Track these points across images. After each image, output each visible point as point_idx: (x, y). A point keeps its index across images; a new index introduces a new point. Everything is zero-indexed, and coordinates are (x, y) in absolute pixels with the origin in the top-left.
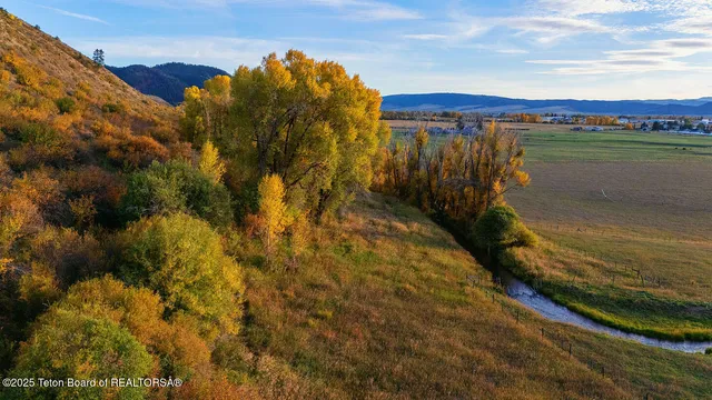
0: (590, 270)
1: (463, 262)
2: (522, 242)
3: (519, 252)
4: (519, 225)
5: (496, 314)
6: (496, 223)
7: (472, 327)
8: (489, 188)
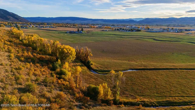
0: (99, 67)
1: (85, 68)
2: (92, 64)
3: (91, 66)
4: (91, 62)
5: (90, 74)
6: (89, 62)
7: (88, 75)
8: (88, 57)
